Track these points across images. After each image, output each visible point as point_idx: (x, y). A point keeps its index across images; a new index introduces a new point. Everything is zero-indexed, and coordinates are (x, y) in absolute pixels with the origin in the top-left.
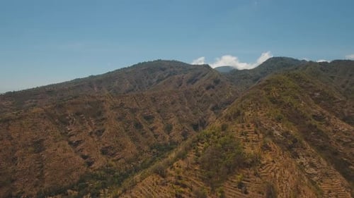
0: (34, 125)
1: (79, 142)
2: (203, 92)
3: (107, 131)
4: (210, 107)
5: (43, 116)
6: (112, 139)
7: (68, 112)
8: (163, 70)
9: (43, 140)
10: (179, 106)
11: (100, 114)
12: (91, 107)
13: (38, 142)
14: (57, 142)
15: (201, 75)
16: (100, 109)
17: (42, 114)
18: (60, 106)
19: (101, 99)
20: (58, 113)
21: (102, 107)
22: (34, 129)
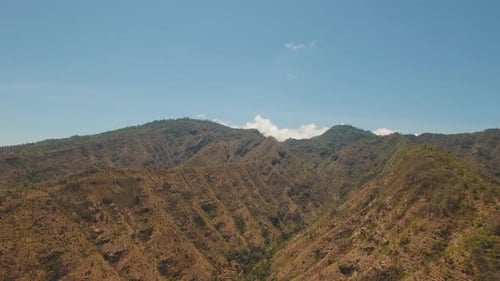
0: (35, 224)
1: (119, 255)
2: (270, 169)
3: (156, 233)
4: (285, 192)
5: (50, 207)
6: (168, 246)
7: (91, 198)
8: (194, 133)
9: (59, 254)
10: (245, 190)
11: (137, 201)
12: (123, 190)
13: (50, 258)
14: (86, 256)
15: (252, 144)
16: (135, 194)
17: (48, 203)
18: (75, 188)
19: (135, 176)
20: (74, 201)
21: (139, 190)
22: (36, 232)
